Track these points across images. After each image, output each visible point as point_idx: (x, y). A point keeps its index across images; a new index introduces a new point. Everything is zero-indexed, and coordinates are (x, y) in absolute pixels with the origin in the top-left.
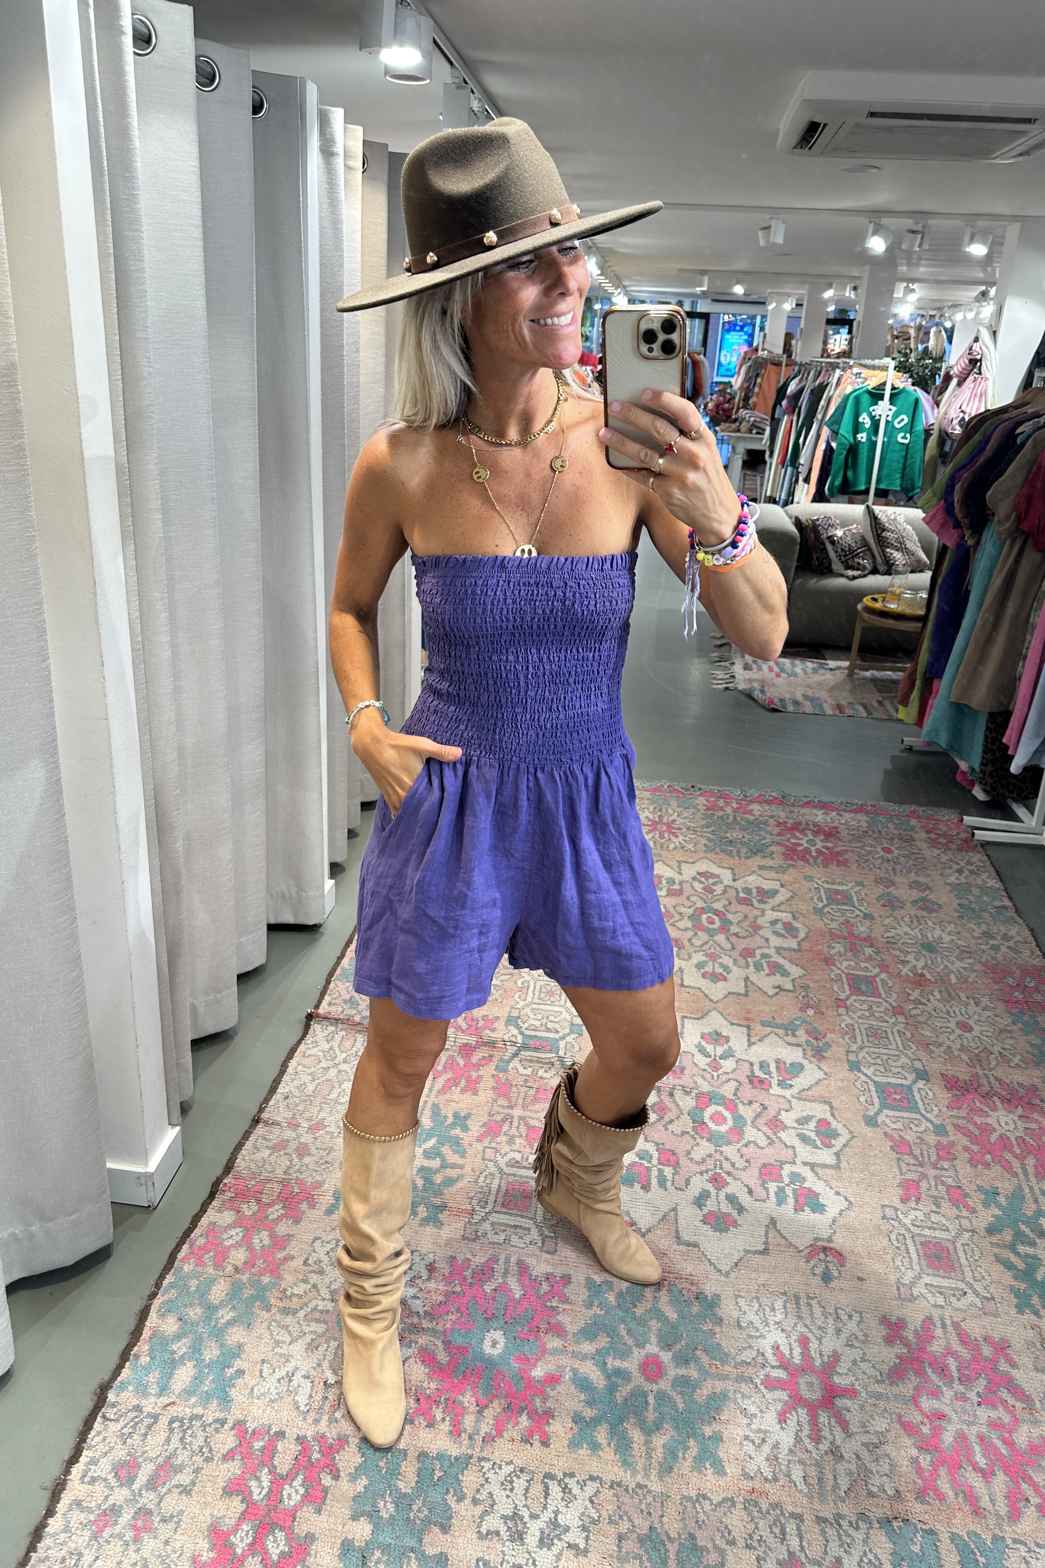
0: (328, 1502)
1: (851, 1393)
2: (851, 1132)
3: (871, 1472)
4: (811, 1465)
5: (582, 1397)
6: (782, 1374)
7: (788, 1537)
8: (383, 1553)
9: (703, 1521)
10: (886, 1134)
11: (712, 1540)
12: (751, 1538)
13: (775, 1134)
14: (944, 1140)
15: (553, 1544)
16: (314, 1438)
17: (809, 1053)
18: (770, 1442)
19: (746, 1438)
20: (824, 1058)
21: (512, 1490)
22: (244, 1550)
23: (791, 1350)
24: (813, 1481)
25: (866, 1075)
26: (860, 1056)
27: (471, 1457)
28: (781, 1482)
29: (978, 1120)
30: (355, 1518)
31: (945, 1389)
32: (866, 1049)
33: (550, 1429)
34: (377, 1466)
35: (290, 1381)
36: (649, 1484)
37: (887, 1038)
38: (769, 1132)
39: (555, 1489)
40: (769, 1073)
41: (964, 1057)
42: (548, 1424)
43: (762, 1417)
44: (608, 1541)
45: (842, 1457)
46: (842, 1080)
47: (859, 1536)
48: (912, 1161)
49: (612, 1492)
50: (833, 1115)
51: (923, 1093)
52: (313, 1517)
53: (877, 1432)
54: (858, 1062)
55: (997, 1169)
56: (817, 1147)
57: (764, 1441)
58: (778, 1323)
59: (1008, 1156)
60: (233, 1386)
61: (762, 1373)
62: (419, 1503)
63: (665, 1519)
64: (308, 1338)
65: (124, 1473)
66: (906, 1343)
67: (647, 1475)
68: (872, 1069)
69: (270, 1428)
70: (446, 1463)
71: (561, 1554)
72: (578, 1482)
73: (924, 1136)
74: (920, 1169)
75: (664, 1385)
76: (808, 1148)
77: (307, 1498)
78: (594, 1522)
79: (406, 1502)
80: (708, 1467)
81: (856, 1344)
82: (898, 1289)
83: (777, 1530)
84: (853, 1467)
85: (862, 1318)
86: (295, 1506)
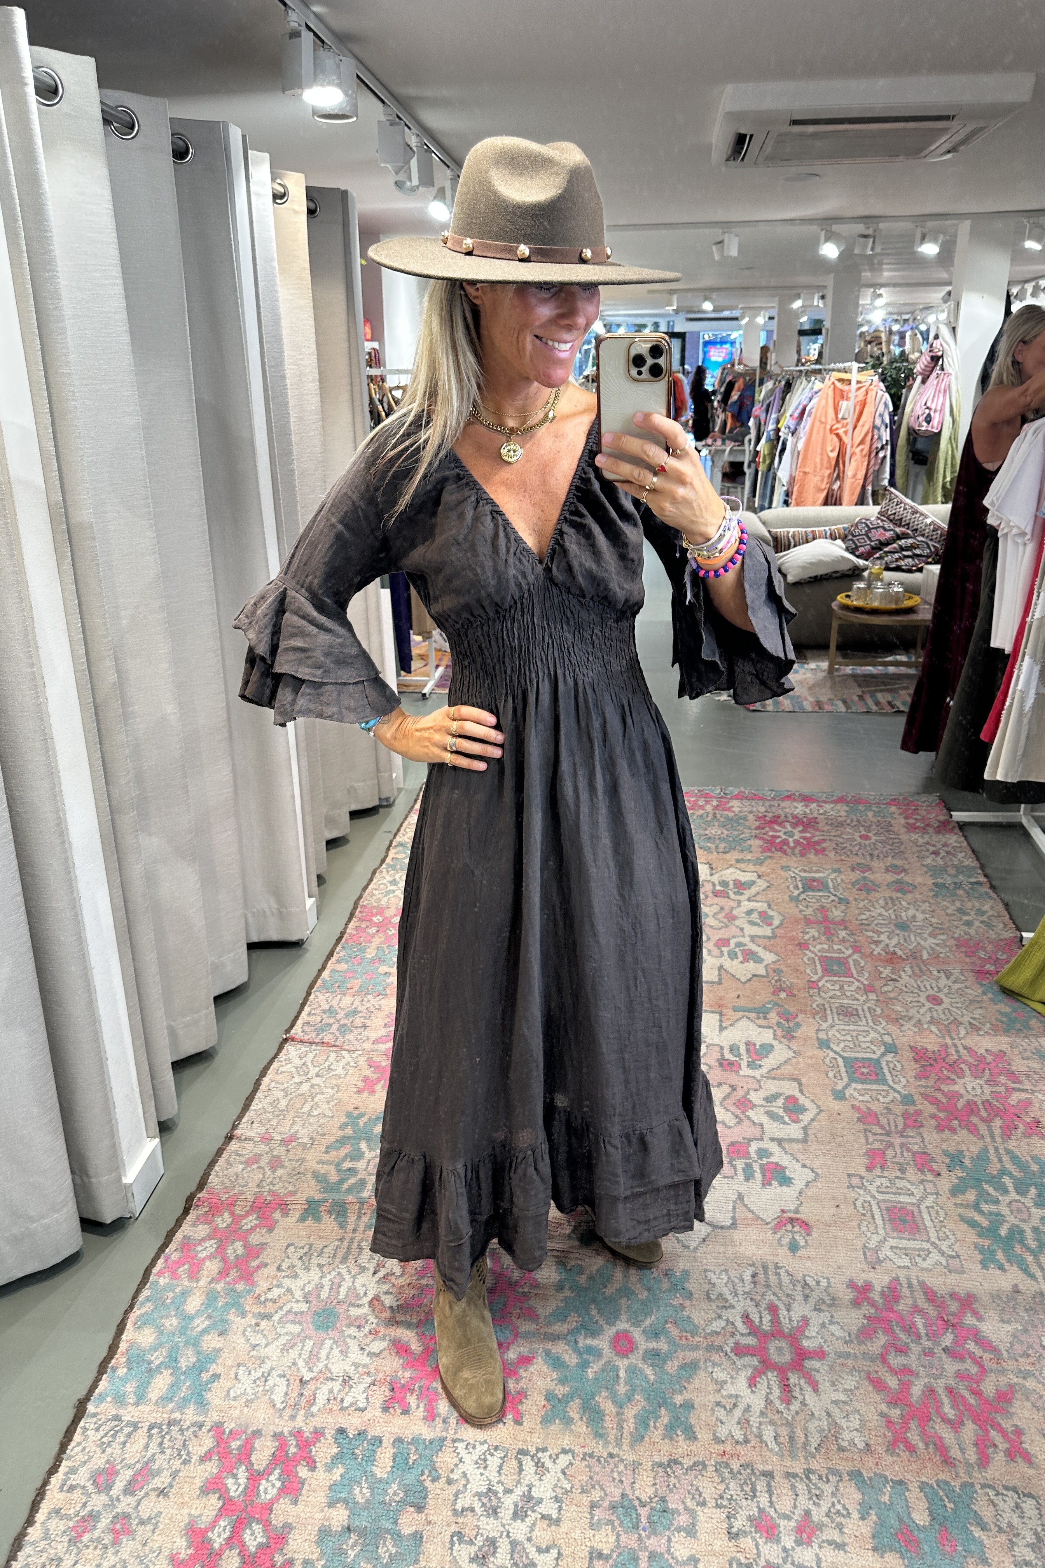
0: (304, 1492)
1: (820, 1354)
2: (818, 1107)
3: (842, 1428)
4: (782, 1425)
5: (555, 1376)
6: (751, 1341)
7: (758, 1494)
8: (360, 1536)
9: (674, 1485)
10: (853, 1107)
11: (683, 1502)
12: (722, 1497)
13: (743, 1113)
14: (912, 1109)
15: (526, 1516)
16: (291, 1433)
17: (779, 1032)
18: (742, 1406)
19: (718, 1404)
20: (793, 1037)
21: (485, 1468)
22: (221, 1545)
23: (761, 1317)
24: (784, 1439)
25: (835, 1052)
26: (830, 1034)
27: (445, 1439)
28: (753, 1443)
29: (945, 1088)
30: (331, 1505)
31: (912, 1345)
32: (837, 1027)
33: (522, 1408)
34: (353, 1454)
35: (266, 1381)
36: (622, 1453)
37: (858, 1015)
38: (738, 1112)
39: (528, 1465)
40: (739, 1055)
41: (933, 1028)
42: (521, 1402)
43: (732, 1383)
44: (581, 1509)
45: (813, 1414)
46: (811, 1058)
47: (828, 1489)
48: (879, 1131)
49: (584, 1463)
50: (801, 1091)
51: (892, 1066)
52: (290, 1508)
53: (845, 1390)
54: (828, 1040)
55: (964, 1134)
56: (785, 1123)
57: (735, 1405)
58: (745, 1293)
59: (975, 1120)
60: (210, 1389)
61: (731, 1342)
62: (395, 1487)
63: (637, 1486)
64: (283, 1340)
65: (103, 1478)
66: (873, 1304)
67: (619, 1444)
68: (842, 1045)
69: (247, 1427)
70: (421, 1447)
71: (534, 1525)
72: (550, 1456)
73: (891, 1106)
74: (888, 1139)
75: (635, 1359)
76: (776, 1124)
77: (284, 1490)
78: (566, 1492)
79: (381, 1486)
80: (679, 1433)
81: (823, 1307)
82: (865, 1254)
83: (747, 1488)
84: (824, 1424)
85: (829, 1283)
86: (272, 1499)
